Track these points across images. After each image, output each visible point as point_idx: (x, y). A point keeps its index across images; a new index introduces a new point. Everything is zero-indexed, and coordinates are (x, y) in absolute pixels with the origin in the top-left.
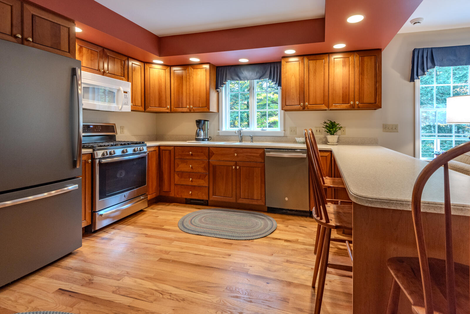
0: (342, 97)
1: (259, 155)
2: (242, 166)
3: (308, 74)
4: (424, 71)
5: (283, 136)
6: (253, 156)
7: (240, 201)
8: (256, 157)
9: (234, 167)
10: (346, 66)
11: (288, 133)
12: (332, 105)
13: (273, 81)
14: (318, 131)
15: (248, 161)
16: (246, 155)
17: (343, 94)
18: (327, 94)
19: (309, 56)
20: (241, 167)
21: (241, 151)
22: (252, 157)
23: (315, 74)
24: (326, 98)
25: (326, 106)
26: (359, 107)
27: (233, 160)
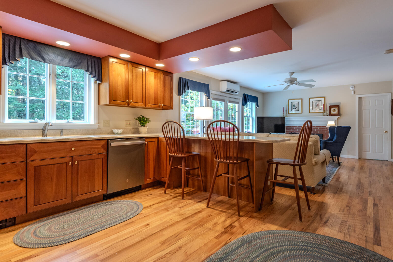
0: (154, 100)
1: (100, 146)
2: (81, 161)
3: (131, 77)
4: (185, 91)
5: (97, 128)
6: (95, 148)
7: (78, 199)
8: (98, 148)
9: (70, 163)
10: (156, 79)
11: (102, 125)
12: (148, 104)
13: (91, 74)
14: (128, 123)
15: (88, 153)
16: (86, 148)
17: (154, 98)
18: (145, 96)
19: (132, 63)
20: (79, 162)
21: (80, 144)
22: (93, 149)
23: (137, 78)
24: (144, 99)
25: (144, 105)
26: (163, 108)
27: (68, 155)
